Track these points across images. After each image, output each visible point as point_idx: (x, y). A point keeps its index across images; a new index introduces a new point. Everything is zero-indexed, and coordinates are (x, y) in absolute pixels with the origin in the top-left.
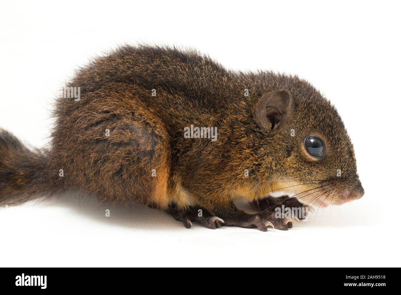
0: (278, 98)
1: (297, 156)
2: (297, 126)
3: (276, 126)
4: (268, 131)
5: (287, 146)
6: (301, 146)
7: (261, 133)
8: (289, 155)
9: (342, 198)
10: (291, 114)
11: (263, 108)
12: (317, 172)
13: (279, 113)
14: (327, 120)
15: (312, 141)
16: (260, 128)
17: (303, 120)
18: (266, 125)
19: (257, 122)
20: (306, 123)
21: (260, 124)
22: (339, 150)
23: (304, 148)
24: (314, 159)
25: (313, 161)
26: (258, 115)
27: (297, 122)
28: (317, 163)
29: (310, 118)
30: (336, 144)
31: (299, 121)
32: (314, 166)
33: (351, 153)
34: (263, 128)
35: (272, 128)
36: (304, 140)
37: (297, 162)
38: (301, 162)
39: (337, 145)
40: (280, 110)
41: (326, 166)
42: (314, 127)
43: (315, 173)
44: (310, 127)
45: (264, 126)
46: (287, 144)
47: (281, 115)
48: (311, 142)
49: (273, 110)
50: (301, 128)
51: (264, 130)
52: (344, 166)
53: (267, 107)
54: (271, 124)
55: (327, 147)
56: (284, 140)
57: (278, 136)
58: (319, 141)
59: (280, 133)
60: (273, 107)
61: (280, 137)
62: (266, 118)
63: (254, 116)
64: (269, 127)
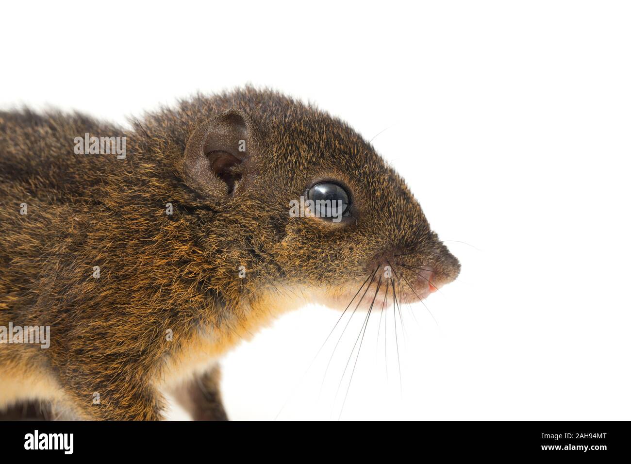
0: (223, 130)
1: (299, 230)
2: (281, 173)
3: (237, 186)
4: (222, 201)
5: (272, 218)
7: (207, 208)
8: (282, 234)
11: (198, 156)
12: (350, 249)
13: (236, 159)
14: (335, 144)
16: (204, 199)
17: (286, 159)
18: (214, 188)
19: (194, 186)
20: (296, 162)
21: (202, 190)
22: (378, 194)
27: (277, 166)
28: (345, 231)
29: (301, 150)
30: (369, 183)
31: (281, 164)
32: (341, 238)
33: (405, 194)
34: (209, 196)
37: (304, 243)
38: (313, 240)
39: (372, 186)
40: (234, 152)
41: (366, 232)
42: (314, 164)
43: (346, 252)
44: (305, 168)
45: (210, 190)
46: (271, 213)
47: (239, 162)
48: (322, 194)
50: (290, 175)
51: (213, 200)
52: (401, 221)
53: (207, 152)
54: (224, 184)
55: (353, 193)
56: (262, 206)
57: (249, 203)
58: (337, 187)
59: (251, 197)
60: (220, 151)
61: (253, 204)
62: (211, 175)
63: (184, 176)
64: (221, 191)
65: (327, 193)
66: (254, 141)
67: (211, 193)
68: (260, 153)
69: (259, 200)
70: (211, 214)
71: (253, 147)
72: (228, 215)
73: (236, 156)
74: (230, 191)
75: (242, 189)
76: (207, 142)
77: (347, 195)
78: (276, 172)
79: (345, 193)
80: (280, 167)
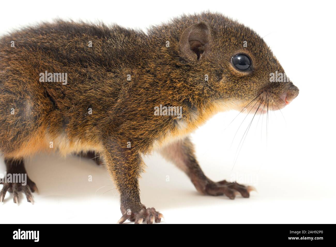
0: (198, 31)
2: (221, 50)
3: (201, 56)
4: (195, 62)
5: (216, 71)
6: (229, 66)
7: (188, 66)
8: (220, 78)
9: (281, 100)
10: (213, 42)
11: (186, 43)
13: (202, 44)
15: (239, 58)
16: (187, 62)
17: (224, 44)
18: (191, 57)
19: (184, 56)
21: (187, 58)
23: (232, 67)
24: (244, 74)
26: (183, 50)
27: (220, 47)
31: (221, 46)
34: (190, 61)
36: (231, 61)
40: (201, 41)
44: (232, 48)
45: (190, 58)
46: (215, 69)
47: (203, 45)
48: (238, 60)
49: (195, 43)
50: (225, 51)
51: (191, 63)
53: (190, 41)
54: (196, 55)
55: (252, 60)
56: (212, 65)
57: (206, 63)
58: (245, 56)
59: (208, 61)
60: (195, 40)
61: (208, 63)
62: (191, 51)
63: (179, 52)
64: (195, 58)
65: (240, 59)
67: (190, 59)
68: (214, 41)
69: (211, 63)
70: (189, 68)
71: (211, 38)
72: (197, 68)
73: (202, 43)
74: (198, 58)
75: (203, 57)
76: (190, 36)
77: (250, 61)
78: (219, 50)
79: (248, 60)
80: (221, 48)
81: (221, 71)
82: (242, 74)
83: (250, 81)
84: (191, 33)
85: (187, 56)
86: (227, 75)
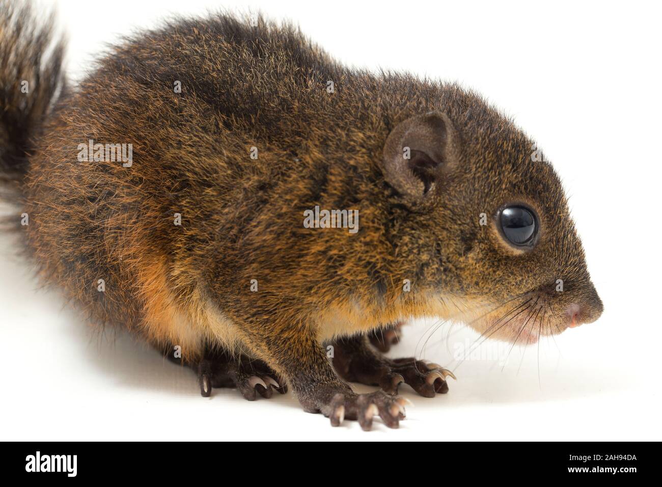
0: (425, 131)
2: (477, 186)
3: (433, 188)
4: (418, 201)
5: (462, 231)
7: (403, 207)
8: (469, 249)
11: (396, 152)
15: (507, 212)
16: (401, 196)
18: (412, 187)
19: (393, 183)
21: (400, 186)
23: (496, 231)
24: (518, 252)
25: (516, 257)
26: (390, 167)
27: (474, 178)
28: (522, 259)
29: (504, 169)
31: (479, 177)
34: (407, 194)
35: (426, 191)
36: (496, 216)
40: (431, 154)
41: (538, 262)
45: (408, 189)
46: (462, 227)
47: (435, 164)
49: (418, 157)
50: (485, 191)
51: (410, 200)
54: (422, 184)
60: (417, 151)
62: (409, 172)
63: (383, 171)
64: (419, 190)
66: (453, 147)
67: (409, 191)
68: (457, 160)
70: (405, 214)
73: (432, 159)
76: (407, 140)
78: (472, 184)
80: (477, 180)
81: (471, 234)
82: (512, 252)
83: (521, 269)
84: (409, 134)
85: (401, 182)
86: (482, 246)
